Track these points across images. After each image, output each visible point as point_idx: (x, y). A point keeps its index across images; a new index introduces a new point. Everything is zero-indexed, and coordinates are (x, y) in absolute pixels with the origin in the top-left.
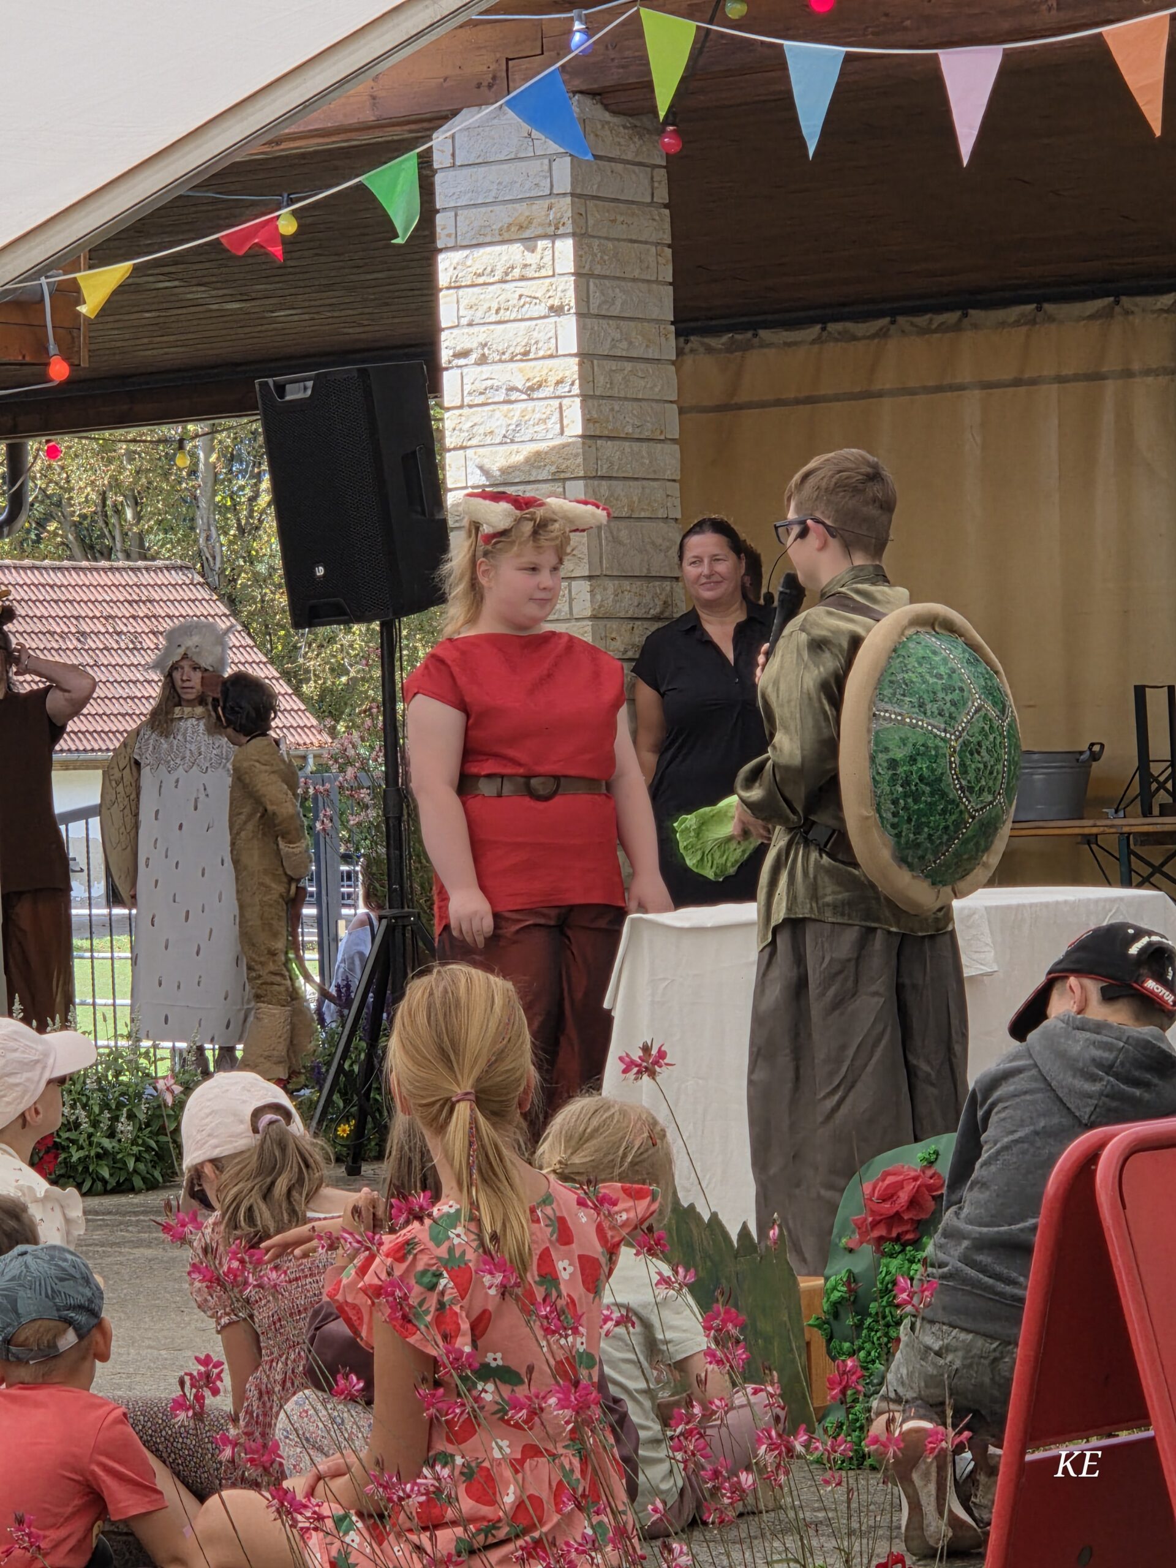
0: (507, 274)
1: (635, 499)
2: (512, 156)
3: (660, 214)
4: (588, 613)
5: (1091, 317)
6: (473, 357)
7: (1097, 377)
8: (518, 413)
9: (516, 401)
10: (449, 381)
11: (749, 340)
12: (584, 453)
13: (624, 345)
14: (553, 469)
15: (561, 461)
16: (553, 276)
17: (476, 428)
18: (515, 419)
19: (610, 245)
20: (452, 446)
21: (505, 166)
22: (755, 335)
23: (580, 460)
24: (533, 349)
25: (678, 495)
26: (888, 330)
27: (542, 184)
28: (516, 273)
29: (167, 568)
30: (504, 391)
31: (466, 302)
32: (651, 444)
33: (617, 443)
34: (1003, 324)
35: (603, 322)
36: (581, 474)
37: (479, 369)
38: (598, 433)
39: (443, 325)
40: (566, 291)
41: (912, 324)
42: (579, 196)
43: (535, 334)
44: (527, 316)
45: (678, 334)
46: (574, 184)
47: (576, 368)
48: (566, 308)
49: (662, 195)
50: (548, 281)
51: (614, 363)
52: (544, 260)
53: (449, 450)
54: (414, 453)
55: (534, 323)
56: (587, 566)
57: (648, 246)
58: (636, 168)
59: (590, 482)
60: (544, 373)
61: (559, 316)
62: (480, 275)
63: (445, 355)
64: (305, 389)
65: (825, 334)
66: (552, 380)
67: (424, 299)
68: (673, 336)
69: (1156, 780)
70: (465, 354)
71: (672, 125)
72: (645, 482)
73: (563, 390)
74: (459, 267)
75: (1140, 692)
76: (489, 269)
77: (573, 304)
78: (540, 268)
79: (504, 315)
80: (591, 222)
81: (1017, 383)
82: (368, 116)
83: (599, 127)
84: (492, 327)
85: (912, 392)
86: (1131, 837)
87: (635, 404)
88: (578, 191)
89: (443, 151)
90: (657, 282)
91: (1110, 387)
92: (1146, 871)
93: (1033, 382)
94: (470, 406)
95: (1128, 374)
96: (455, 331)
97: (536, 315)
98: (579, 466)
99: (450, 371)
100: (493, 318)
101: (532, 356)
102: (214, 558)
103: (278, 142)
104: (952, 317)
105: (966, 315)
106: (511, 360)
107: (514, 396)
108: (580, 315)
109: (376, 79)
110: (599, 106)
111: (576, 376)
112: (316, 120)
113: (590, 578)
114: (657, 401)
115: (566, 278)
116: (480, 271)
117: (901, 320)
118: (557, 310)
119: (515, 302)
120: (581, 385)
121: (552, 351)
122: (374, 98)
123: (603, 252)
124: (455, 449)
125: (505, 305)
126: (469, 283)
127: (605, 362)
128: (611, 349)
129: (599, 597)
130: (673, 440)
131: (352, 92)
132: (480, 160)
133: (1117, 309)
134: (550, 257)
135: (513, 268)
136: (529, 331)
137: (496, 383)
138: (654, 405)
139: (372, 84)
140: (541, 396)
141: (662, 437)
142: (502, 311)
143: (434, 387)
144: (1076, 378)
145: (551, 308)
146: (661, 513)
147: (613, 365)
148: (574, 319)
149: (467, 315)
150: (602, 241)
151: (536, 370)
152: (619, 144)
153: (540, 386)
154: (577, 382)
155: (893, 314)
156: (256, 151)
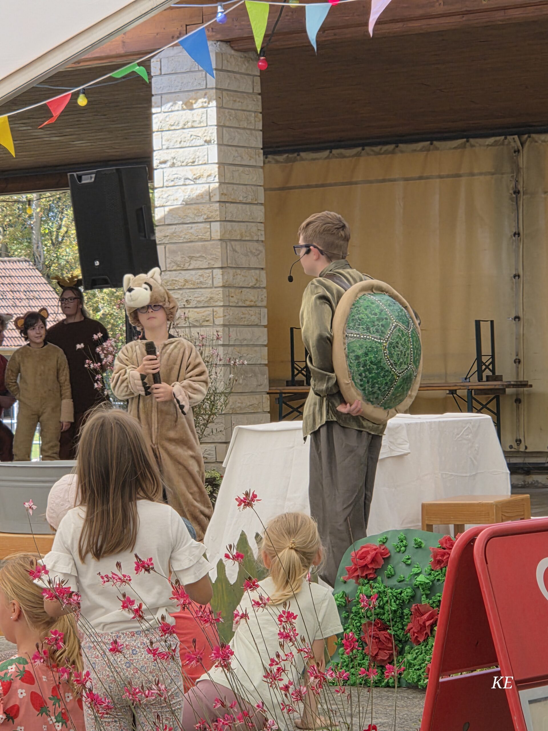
0: (185, 125)
1: (243, 231)
2: (188, 70)
3: (257, 98)
4: (221, 284)
5: (455, 148)
6: (169, 164)
7: (458, 176)
8: (189, 190)
9: (189, 185)
10: (157, 174)
11: (295, 157)
12: (220, 209)
13: (239, 158)
14: (205, 217)
15: (209, 213)
16: (207, 126)
17: (170, 197)
18: (188, 193)
19: (233, 111)
20: (158, 205)
21: (185, 75)
22: (298, 155)
23: (218, 213)
24: (197, 160)
25: (263, 229)
26: (361, 153)
27: (202, 83)
28: (189, 124)
29: (19, 261)
30: (183, 180)
31: (166, 138)
32: (252, 206)
33: (235, 205)
34: (415, 151)
35: (230, 148)
36: (219, 219)
37: (171, 169)
38: (226, 200)
39: (155, 148)
40: (213, 133)
41: (373, 151)
42: (219, 89)
43: (198, 153)
44: (194, 145)
45: (264, 154)
46: (216, 84)
47: (217, 169)
48: (213, 141)
49: (258, 89)
50: (204, 128)
51: (234, 167)
52: (203, 119)
53: (157, 207)
54: (141, 209)
55: (197, 148)
56: (221, 262)
57: (251, 113)
58: (246, 77)
59: (222, 223)
60: (202, 171)
61: (209, 145)
62: (172, 126)
63: (155, 163)
64: (91, 178)
65: (331, 154)
66: (206, 175)
67: (145, 136)
68: (262, 154)
69: (484, 364)
70: (165, 162)
71: (263, 56)
72: (248, 224)
73: (210, 179)
74: (163, 122)
75: (478, 323)
76: (177, 123)
77: (216, 139)
78: (200, 122)
79: (183, 144)
80: (224, 101)
81: (421, 178)
82: (121, 51)
83: (229, 56)
84: (178, 150)
85: (371, 182)
86: (473, 391)
87: (244, 187)
88: (219, 87)
89: (155, 68)
90: (254, 130)
91: (464, 180)
92: (479, 407)
93: (428, 178)
94: (167, 187)
95: (472, 174)
96: (161, 152)
97: (198, 144)
98: (217, 215)
99: (158, 170)
100: (178, 146)
101: (196, 163)
102: (40, 256)
103: (78, 62)
104: (391, 147)
105: (397, 147)
106: (187, 165)
107: (188, 182)
108: (219, 145)
109: (124, 34)
110: (229, 48)
111: (217, 173)
112: (97, 53)
113: (222, 268)
114: (255, 185)
115: (212, 127)
116: (172, 124)
117: (367, 148)
118: (208, 142)
119: (189, 138)
120: (219, 178)
121: (206, 161)
122: (123, 42)
123: (230, 115)
124: (159, 207)
125: (183, 140)
126: (167, 129)
127: (230, 167)
128: (233, 161)
129: (226, 277)
130: (262, 204)
131: (114, 40)
132: (173, 72)
133: (468, 144)
134: (205, 117)
135: (188, 122)
136: (195, 151)
137: (179, 176)
138: (253, 187)
139: (123, 36)
140: (200, 182)
141: (256, 202)
142: (182, 143)
143: (151, 178)
144: (448, 176)
145: (206, 141)
146: (255, 238)
147: (234, 168)
148: (216, 147)
149: (166, 144)
150: (230, 110)
151: (198, 170)
152: (238, 65)
153: (200, 178)
154: (217, 176)
155: (363, 145)
156: (69, 66)
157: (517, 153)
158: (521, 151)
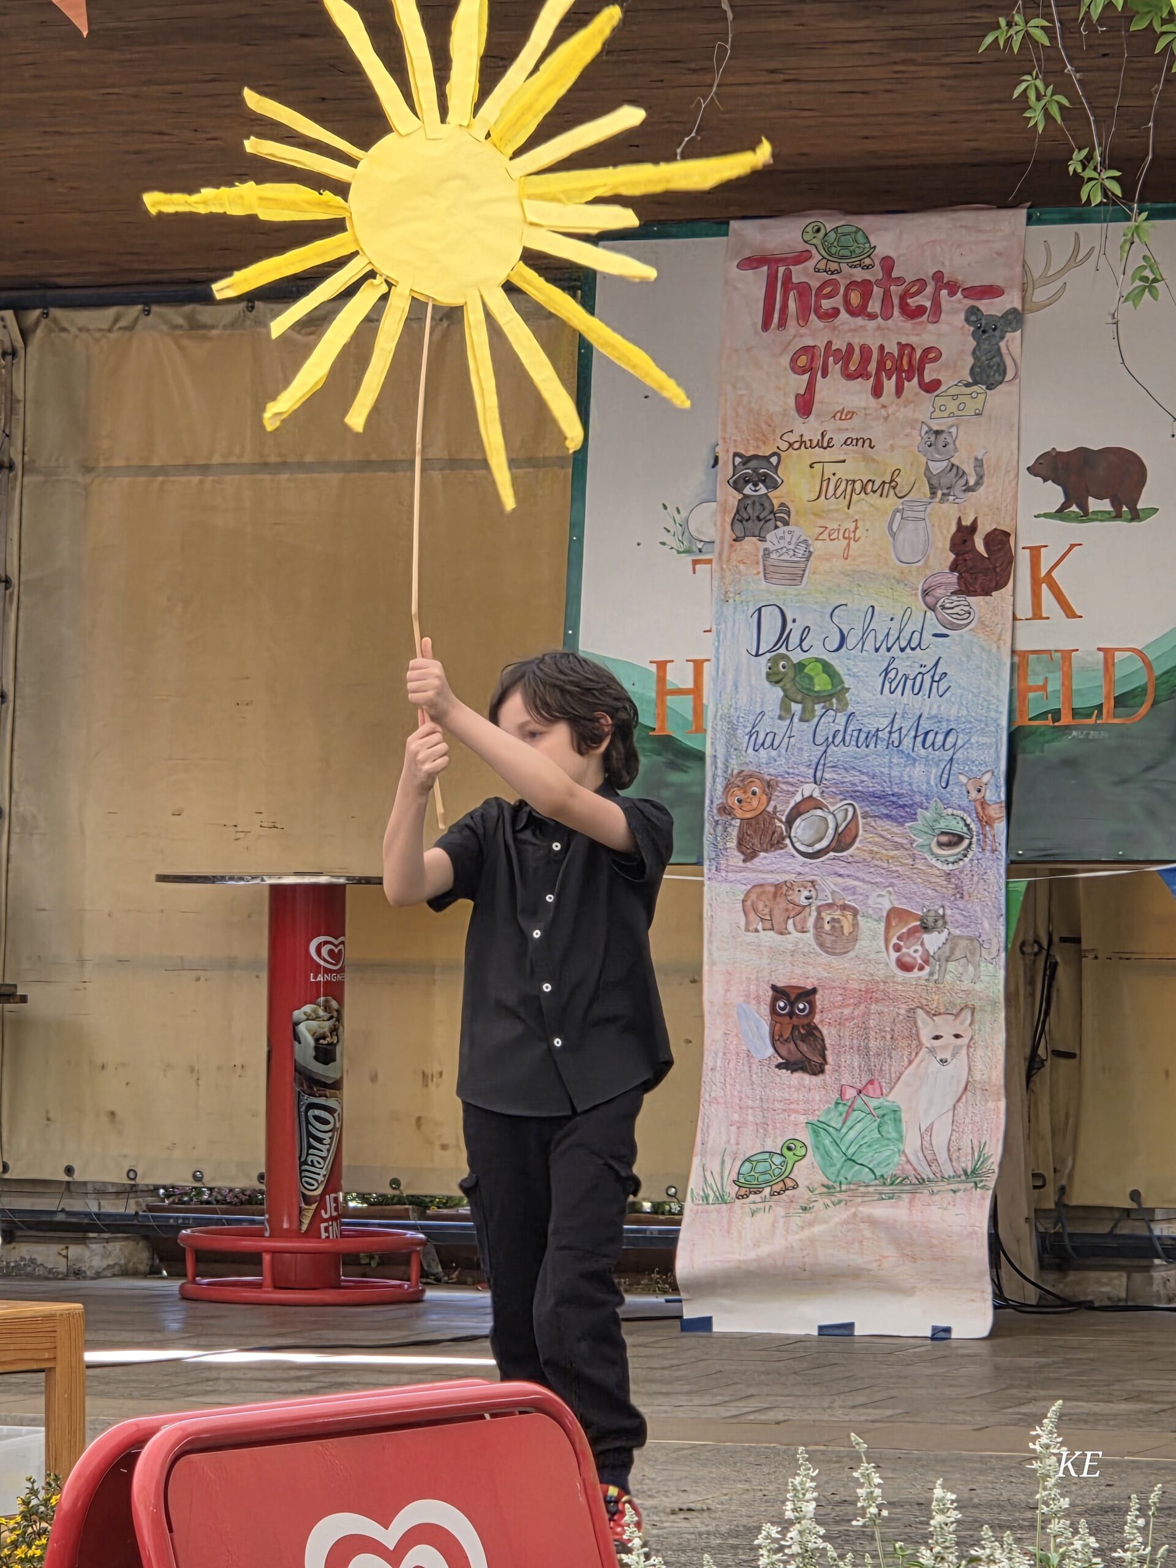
157: (9, 358)
158: (21, 353)
